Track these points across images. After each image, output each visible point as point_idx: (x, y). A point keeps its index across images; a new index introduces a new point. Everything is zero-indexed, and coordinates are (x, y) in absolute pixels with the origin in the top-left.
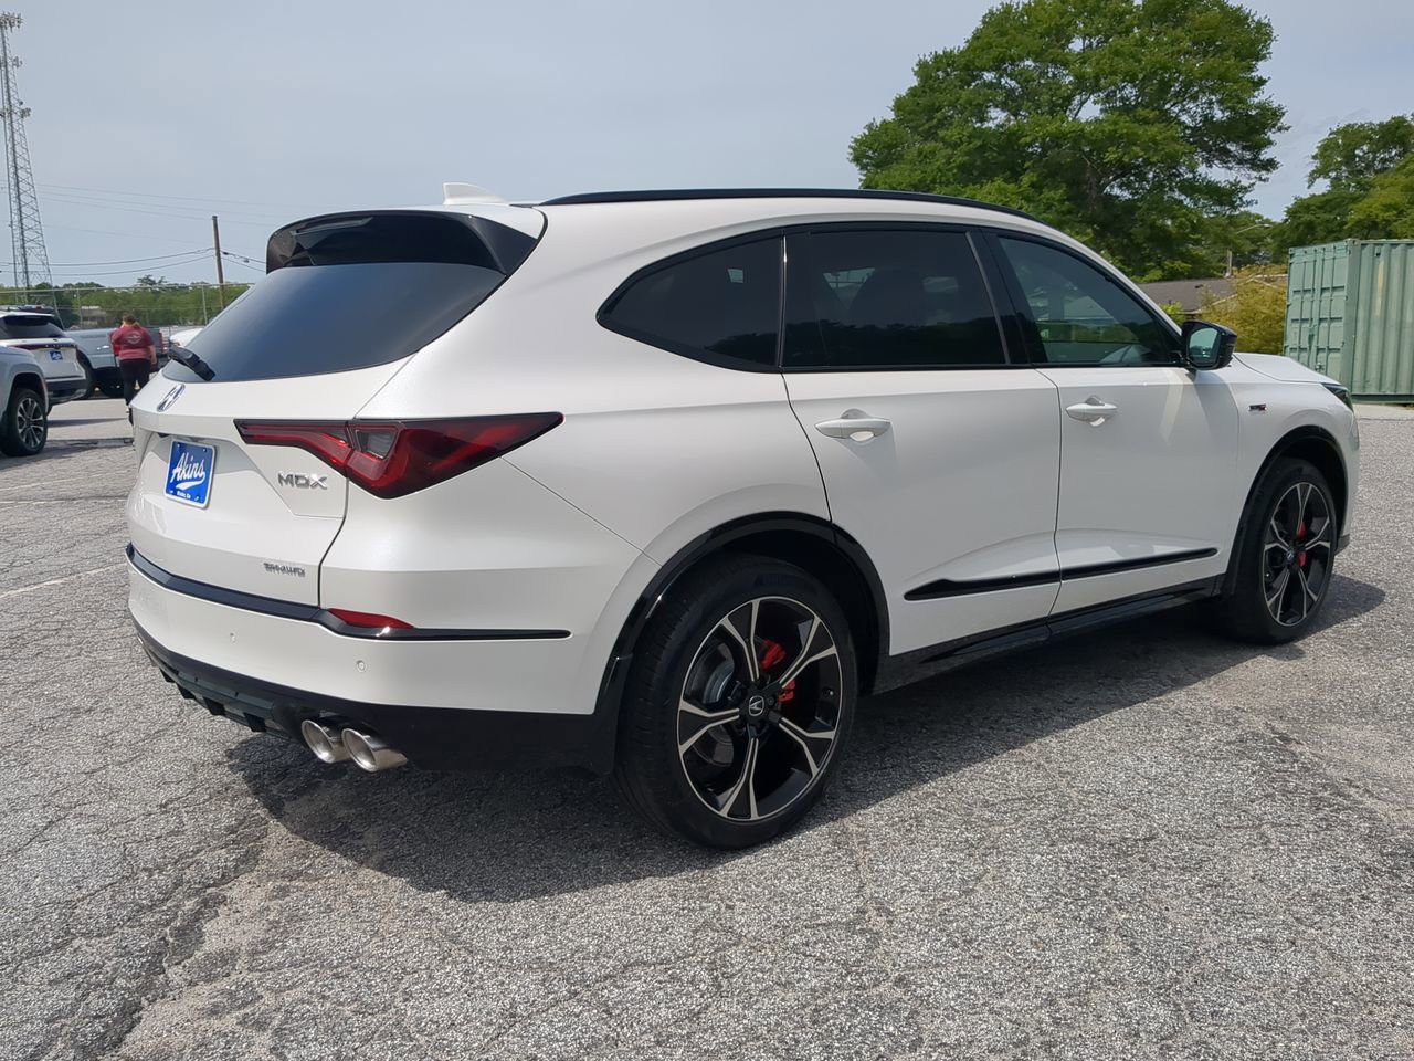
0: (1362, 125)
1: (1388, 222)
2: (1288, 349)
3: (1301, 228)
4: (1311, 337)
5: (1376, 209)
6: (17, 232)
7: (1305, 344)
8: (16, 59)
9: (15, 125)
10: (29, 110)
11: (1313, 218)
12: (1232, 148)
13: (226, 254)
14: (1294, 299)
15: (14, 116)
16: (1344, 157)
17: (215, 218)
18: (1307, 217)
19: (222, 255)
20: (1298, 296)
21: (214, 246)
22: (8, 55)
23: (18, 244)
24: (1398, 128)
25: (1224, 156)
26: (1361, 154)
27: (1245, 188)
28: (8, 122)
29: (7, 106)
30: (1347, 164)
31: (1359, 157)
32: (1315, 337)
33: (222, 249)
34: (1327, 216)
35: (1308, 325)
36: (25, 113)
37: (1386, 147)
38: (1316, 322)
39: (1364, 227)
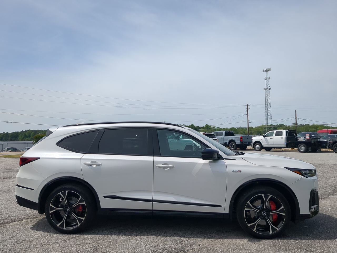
6: (266, 114)
8: (269, 78)
9: (268, 91)
10: (271, 88)
13: (298, 118)
15: (268, 90)
17: (296, 110)
19: (297, 118)
21: (295, 116)
22: (268, 77)
23: (266, 116)
28: (266, 91)
29: (266, 88)
33: (297, 117)
36: (270, 89)
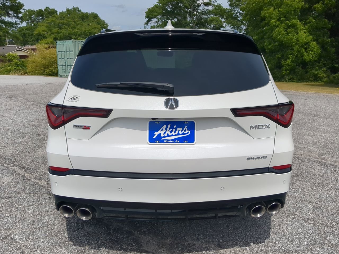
0: (32, 10)
1: (44, 35)
2: (59, 65)
3: (22, 34)
4: (65, 63)
5: (41, 31)
7: (64, 64)
11: (25, 32)
12: (11, 12)
14: (58, 53)
16: (29, 17)
18: (24, 32)
20: (59, 53)
24: (41, 12)
25: (9, 15)
26: (33, 17)
27: (18, 24)
30: (30, 19)
31: (33, 18)
32: (67, 63)
34: (28, 32)
35: (64, 60)
37: (38, 16)
38: (66, 59)
39: (38, 35)
